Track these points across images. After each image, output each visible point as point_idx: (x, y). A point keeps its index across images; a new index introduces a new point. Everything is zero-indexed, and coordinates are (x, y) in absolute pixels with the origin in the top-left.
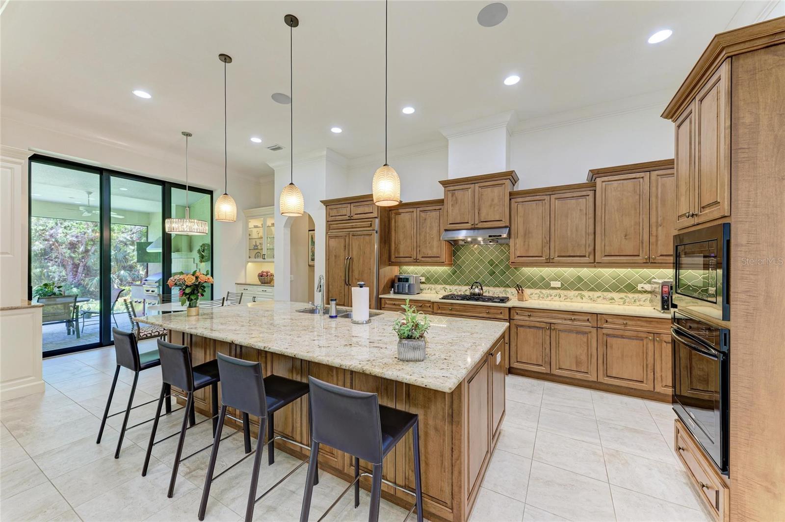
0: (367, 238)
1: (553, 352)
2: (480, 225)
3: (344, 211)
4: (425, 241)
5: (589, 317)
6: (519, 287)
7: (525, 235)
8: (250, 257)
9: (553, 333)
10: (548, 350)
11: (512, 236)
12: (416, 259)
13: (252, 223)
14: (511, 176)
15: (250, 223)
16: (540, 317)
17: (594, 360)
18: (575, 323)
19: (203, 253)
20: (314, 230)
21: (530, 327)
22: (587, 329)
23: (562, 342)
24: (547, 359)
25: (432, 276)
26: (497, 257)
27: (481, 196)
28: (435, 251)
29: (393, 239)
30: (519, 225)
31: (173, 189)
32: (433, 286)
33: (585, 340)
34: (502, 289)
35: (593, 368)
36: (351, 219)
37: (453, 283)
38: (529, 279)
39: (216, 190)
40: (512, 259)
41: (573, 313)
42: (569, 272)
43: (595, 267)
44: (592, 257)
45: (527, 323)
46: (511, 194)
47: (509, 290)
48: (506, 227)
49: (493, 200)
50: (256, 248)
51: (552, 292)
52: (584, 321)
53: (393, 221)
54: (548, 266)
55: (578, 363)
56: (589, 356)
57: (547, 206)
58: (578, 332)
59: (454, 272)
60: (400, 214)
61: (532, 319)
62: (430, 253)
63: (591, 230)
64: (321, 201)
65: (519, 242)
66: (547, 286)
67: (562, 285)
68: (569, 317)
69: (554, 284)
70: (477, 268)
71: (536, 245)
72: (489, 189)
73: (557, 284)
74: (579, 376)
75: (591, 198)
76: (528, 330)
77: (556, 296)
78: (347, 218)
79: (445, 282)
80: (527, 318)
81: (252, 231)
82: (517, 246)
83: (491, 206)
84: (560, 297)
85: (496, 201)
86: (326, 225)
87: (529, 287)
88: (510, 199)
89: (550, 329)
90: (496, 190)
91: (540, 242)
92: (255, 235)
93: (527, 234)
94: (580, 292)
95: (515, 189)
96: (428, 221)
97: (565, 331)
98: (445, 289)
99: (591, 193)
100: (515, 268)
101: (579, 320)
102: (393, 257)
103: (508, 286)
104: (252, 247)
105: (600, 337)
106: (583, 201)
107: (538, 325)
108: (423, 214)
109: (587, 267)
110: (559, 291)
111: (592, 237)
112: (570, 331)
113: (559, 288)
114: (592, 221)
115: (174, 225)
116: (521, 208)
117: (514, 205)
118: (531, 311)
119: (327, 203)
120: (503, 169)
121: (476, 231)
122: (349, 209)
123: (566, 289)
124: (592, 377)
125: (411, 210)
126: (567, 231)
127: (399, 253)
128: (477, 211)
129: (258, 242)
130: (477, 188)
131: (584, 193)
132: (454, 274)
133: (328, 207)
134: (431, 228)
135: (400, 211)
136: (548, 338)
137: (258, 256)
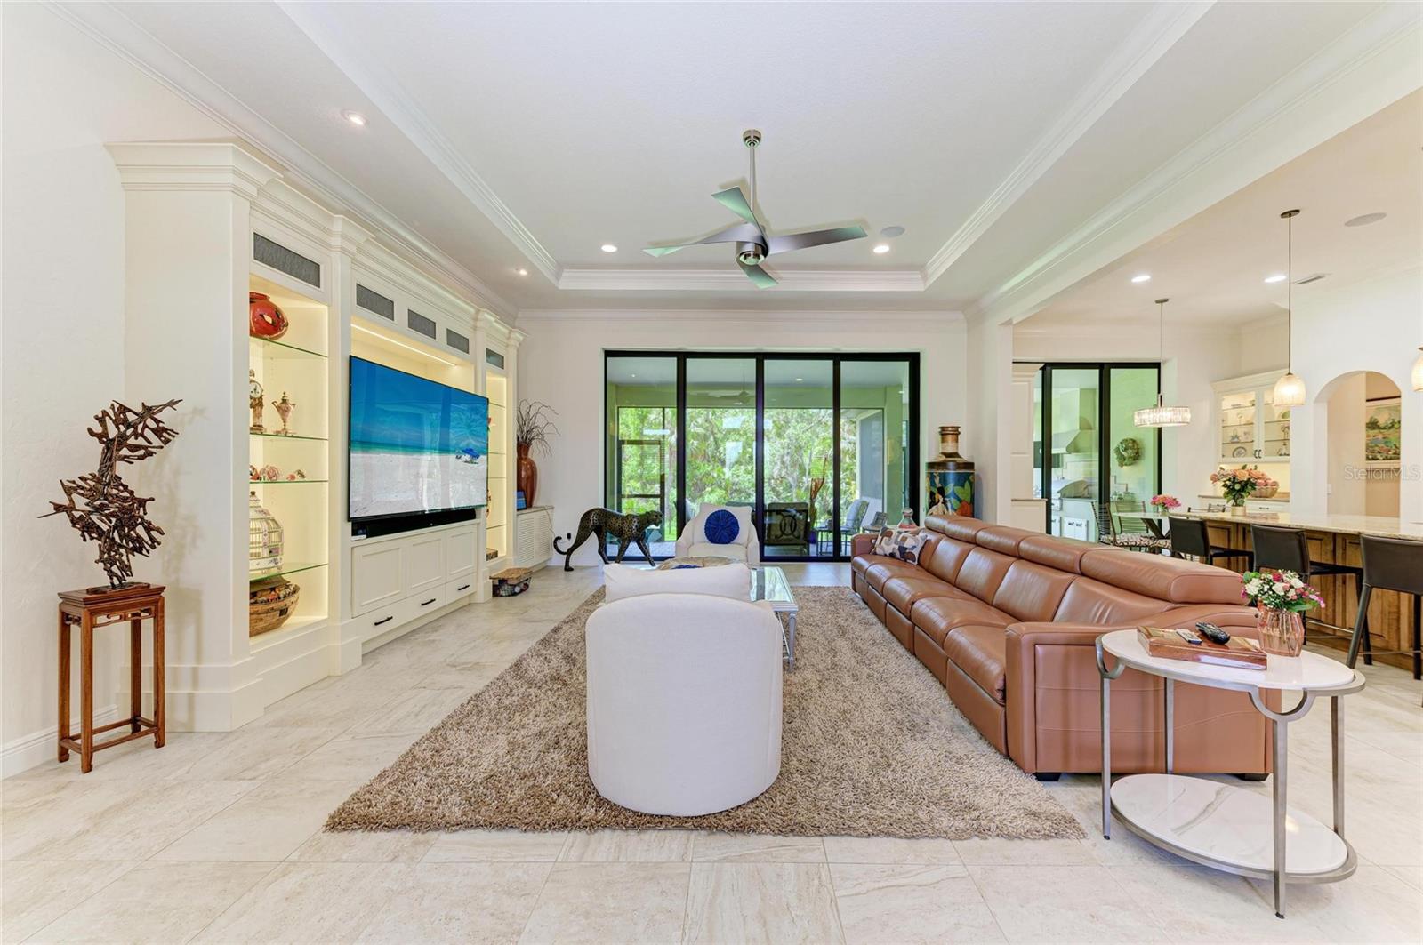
8: (1223, 456)
13: (1228, 402)
15: (1223, 402)
19: (1123, 453)
20: (1399, 397)
31: (1113, 370)
39: (1165, 362)
50: (1236, 440)
81: (1226, 413)
92: (1233, 418)
104: (1229, 440)
129: (1240, 432)
137: (1239, 454)
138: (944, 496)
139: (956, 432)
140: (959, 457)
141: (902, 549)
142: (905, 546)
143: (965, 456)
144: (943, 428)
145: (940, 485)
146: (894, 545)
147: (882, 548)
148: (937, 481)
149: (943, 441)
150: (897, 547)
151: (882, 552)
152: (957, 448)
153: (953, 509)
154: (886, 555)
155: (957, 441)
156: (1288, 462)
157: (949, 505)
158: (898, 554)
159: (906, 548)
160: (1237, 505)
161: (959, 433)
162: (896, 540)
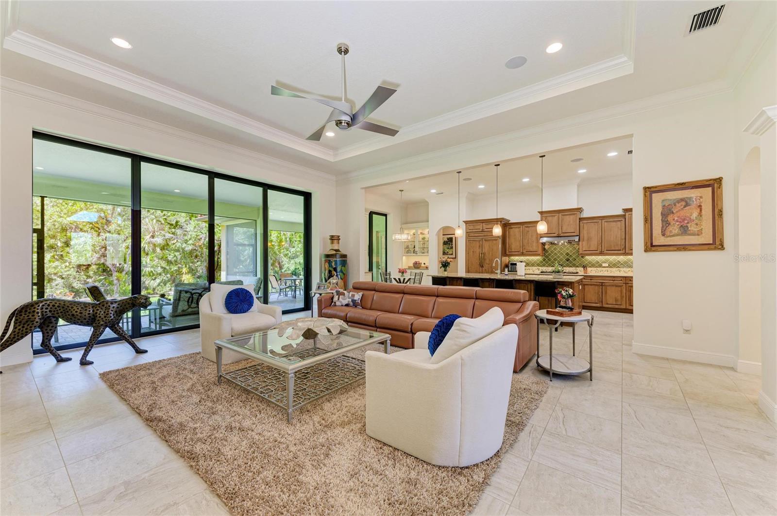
0: (495, 242)
1: (604, 295)
2: (562, 235)
3: (478, 227)
4: (528, 243)
5: (622, 279)
6: (584, 267)
7: (588, 239)
8: (404, 253)
9: (604, 287)
10: (601, 296)
11: (581, 240)
12: (523, 253)
14: (580, 210)
16: (596, 280)
17: (624, 299)
18: (615, 282)
21: (591, 285)
22: (621, 284)
23: (608, 291)
24: (600, 300)
25: (531, 262)
26: (571, 251)
27: (563, 220)
28: (535, 248)
29: (507, 241)
30: (584, 233)
31: (374, 215)
32: (531, 268)
33: (620, 289)
34: (574, 268)
35: (624, 303)
36: (483, 231)
37: (544, 266)
38: (590, 263)
40: (581, 252)
41: (614, 277)
42: (612, 258)
43: (626, 255)
44: (624, 250)
45: (590, 283)
46: (580, 219)
47: (578, 268)
48: (577, 236)
49: (570, 222)
51: (603, 269)
52: (620, 281)
53: (507, 232)
54: (601, 255)
55: (616, 300)
56: (622, 297)
57: (600, 225)
58: (616, 286)
59: (544, 260)
60: (512, 228)
61: (592, 281)
62: (532, 250)
63: (623, 237)
64: (464, 221)
65: (585, 243)
66: (600, 266)
67: (609, 265)
68: (612, 279)
69: (604, 265)
70: (559, 257)
71: (594, 245)
72: (568, 216)
73: (607, 265)
74: (617, 307)
75: (623, 222)
76: (590, 286)
77: (605, 271)
78: (480, 230)
79: (538, 265)
80: (590, 281)
82: (584, 246)
83: (568, 225)
84: (608, 271)
85: (571, 222)
86: (466, 235)
87: (590, 267)
88: (579, 221)
89: (602, 285)
90: (572, 217)
91: (596, 243)
93: (589, 239)
94: (619, 269)
95: (581, 217)
96: (530, 232)
97: (610, 286)
98: (539, 269)
99: (623, 219)
100: (582, 257)
101: (617, 280)
102: (507, 252)
103: (577, 267)
104: (406, 247)
105: (627, 287)
106: (619, 223)
107: (595, 283)
108: (527, 229)
109: (622, 255)
110: (607, 268)
111: (624, 241)
112: (613, 286)
113: (607, 267)
114: (624, 233)
115: (396, 237)
116: (585, 226)
117: (581, 224)
118: (592, 277)
119: (466, 222)
120: (575, 206)
121: (560, 238)
122: (481, 226)
123: (611, 267)
124: (623, 307)
125: (519, 226)
126: (611, 238)
127: (511, 249)
128: (560, 228)
130: (560, 216)
131: (620, 219)
132: (544, 261)
133: (467, 225)
134: (532, 236)
135: (512, 226)
136: (601, 290)
137: (409, 252)
138: (337, 272)
139: (338, 238)
140: (340, 252)
141: (353, 301)
142: (355, 299)
143: (343, 252)
144: (332, 236)
145: (335, 267)
146: (348, 300)
147: (341, 302)
148: (333, 264)
149: (332, 243)
150: (350, 300)
151: (340, 304)
152: (339, 247)
153: (341, 279)
154: (342, 306)
155: (339, 243)
156: (428, 255)
157: (339, 276)
158: (351, 304)
159: (356, 300)
160: (445, 271)
161: (340, 239)
162: (349, 296)
